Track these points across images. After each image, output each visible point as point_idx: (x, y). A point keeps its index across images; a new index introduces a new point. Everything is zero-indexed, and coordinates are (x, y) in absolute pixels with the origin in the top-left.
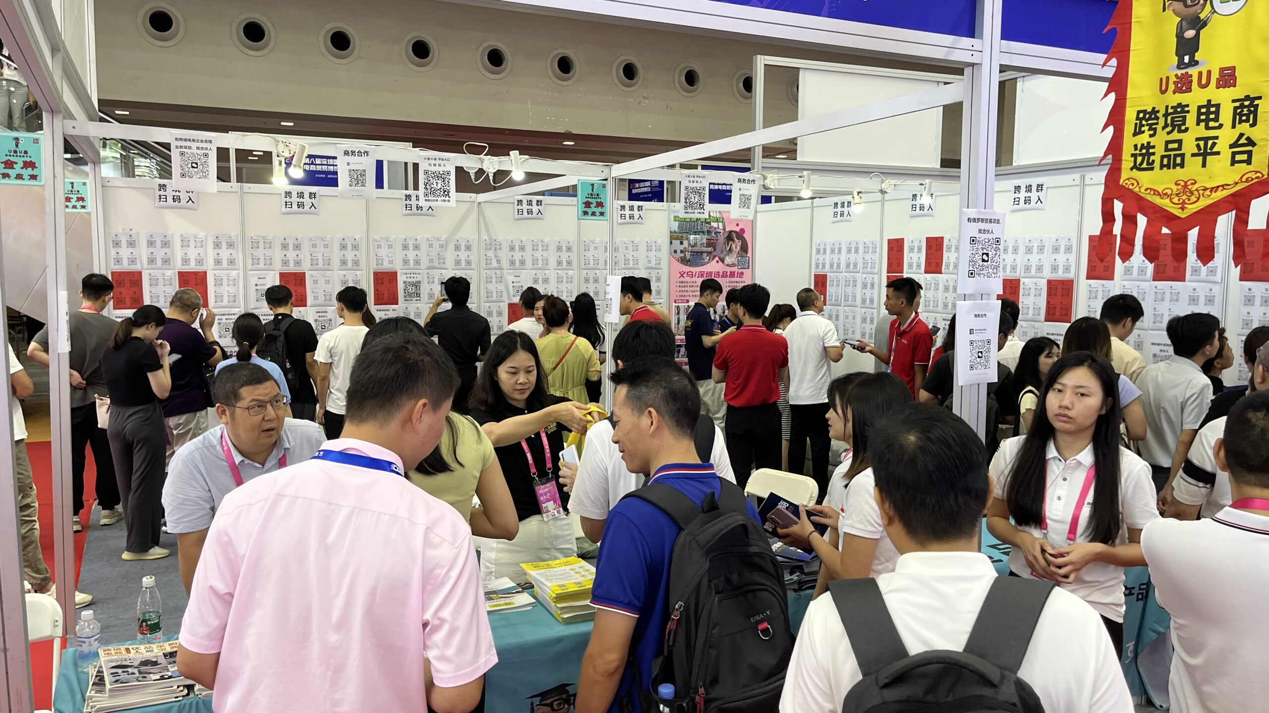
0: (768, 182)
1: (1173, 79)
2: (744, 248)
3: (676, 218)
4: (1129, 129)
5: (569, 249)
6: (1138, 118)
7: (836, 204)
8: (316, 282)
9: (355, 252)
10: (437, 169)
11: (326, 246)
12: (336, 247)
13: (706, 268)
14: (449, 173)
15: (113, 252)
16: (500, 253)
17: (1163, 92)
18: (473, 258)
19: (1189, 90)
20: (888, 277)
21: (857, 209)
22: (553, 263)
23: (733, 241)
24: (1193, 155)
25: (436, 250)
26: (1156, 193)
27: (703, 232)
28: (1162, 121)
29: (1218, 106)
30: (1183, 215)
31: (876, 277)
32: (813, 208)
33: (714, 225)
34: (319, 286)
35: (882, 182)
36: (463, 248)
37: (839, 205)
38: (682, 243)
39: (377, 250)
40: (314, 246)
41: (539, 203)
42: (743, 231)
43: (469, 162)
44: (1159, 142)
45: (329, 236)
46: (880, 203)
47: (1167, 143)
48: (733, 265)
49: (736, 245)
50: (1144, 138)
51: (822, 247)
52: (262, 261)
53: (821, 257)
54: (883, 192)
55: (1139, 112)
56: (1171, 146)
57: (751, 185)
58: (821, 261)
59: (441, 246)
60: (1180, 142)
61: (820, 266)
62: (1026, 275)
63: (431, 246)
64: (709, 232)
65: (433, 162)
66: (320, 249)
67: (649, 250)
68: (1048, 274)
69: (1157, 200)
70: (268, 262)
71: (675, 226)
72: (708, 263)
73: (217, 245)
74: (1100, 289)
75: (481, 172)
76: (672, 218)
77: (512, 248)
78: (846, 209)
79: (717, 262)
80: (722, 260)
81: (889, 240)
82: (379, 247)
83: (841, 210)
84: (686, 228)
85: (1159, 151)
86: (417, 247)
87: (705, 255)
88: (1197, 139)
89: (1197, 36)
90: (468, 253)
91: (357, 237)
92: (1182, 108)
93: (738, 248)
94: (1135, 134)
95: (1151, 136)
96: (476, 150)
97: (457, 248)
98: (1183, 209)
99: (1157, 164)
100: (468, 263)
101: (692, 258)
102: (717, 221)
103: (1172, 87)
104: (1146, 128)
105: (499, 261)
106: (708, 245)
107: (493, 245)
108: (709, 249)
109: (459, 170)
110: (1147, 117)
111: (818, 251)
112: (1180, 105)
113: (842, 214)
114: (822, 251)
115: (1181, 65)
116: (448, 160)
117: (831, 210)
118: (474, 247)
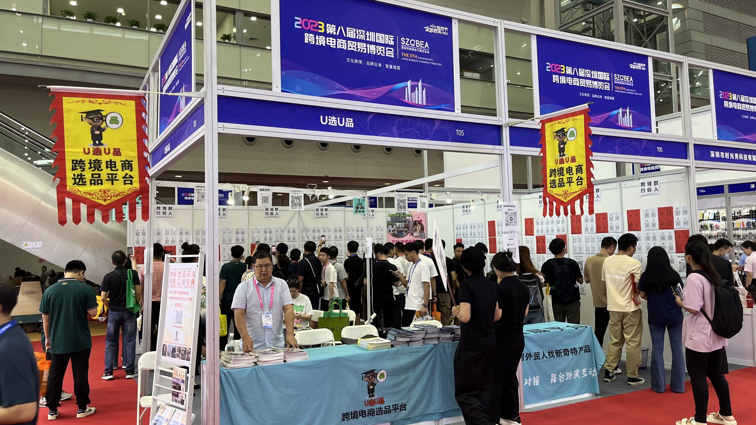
0: (432, 197)
1: (559, 160)
2: (422, 229)
3: (389, 215)
4: (548, 175)
5: (340, 231)
6: (550, 172)
7: (464, 206)
8: (224, 250)
9: (243, 235)
10: (296, 195)
11: (230, 233)
12: (234, 232)
13: (405, 239)
14: (301, 197)
15: (136, 238)
16: (308, 234)
17: (557, 164)
18: (296, 236)
19: (563, 163)
20: (489, 238)
21: (472, 208)
22: (333, 238)
23: (417, 225)
24: (567, 183)
25: (279, 233)
26: (558, 195)
27: (402, 221)
28: (557, 172)
29: (572, 168)
30: (566, 201)
31: (484, 239)
32: (453, 209)
33: (408, 218)
34: (226, 251)
35: (482, 196)
36: (291, 231)
37: (465, 207)
38: (393, 227)
39: (252, 234)
40: (224, 233)
41: (326, 210)
42: (421, 220)
43: (309, 192)
44: (557, 179)
45: (231, 228)
46: (483, 205)
47: (559, 179)
48: (418, 237)
49: (419, 227)
50: (553, 178)
51: (459, 227)
52: (201, 241)
53: (458, 231)
54: (482, 200)
55: (551, 170)
56: (560, 180)
57: (425, 198)
58: (459, 233)
59: (282, 231)
60: (562, 179)
61: (459, 235)
62: (547, 234)
63: (277, 231)
64: (405, 221)
65: (295, 192)
66: (227, 233)
67: (377, 230)
68: (556, 233)
69: (558, 197)
70: (203, 241)
71: (389, 219)
72: (405, 236)
73: (181, 234)
74: (577, 238)
75: (314, 195)
76: (388, 215)
77: (314, 231)
78: (468, 209)
79: (410, 235)
80: (412, 235)
81: (489, 222)
82: (254, 232)
83: (466, 209)
84: (394, 220)
85: (557, 182)
86: (270, 232)
87: (404, 232)
88: (567, 178)
89: (564, 147)
90: (294, 234)
91: (243, 228)
92: (562, 169)
93: (420, 229)
94: (550, 177)
95: (555, 177)
96: (312, 187)
97: (289, 232)
98: (566, 199)
99: (557, 186)
100: (294, 239)
101: (399, 233)
102: (409, 216)
103: (559, 162)
104: (553, 175)
105: (308, 238)
106: (405, 228)
107: (305, 230)
108: (406, 229)
109: (305, 195)
110: (553, 171)
111: (457, 229)
112: (561, 168)
113: (467, 211)
114: (459, 228)
115: (560, 156)
116: (301, 191)
117: (462, 209)
118: (297, 232)
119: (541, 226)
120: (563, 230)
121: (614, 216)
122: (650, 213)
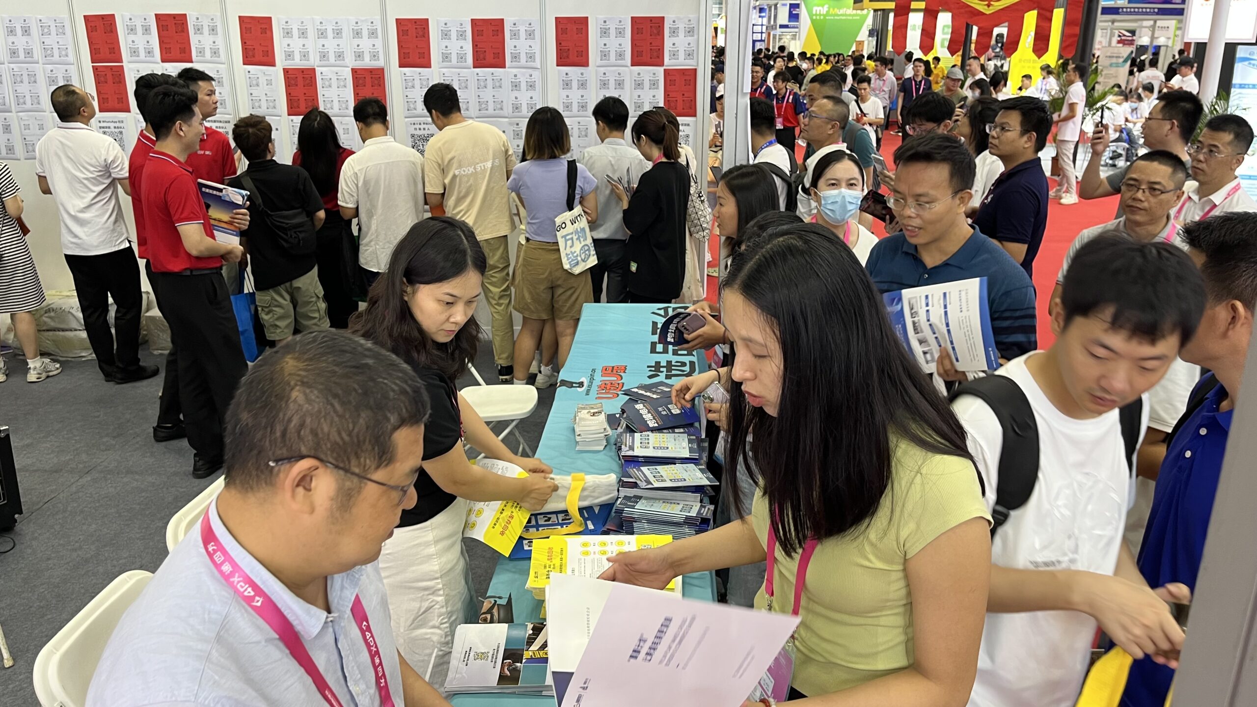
20: (95, 69)
62: (323, 63)
68: (352, 62)
74: (418, 78)
119: (302, 41)
120: (375, 56)
121: (522, 29)
122: (613, 28)
